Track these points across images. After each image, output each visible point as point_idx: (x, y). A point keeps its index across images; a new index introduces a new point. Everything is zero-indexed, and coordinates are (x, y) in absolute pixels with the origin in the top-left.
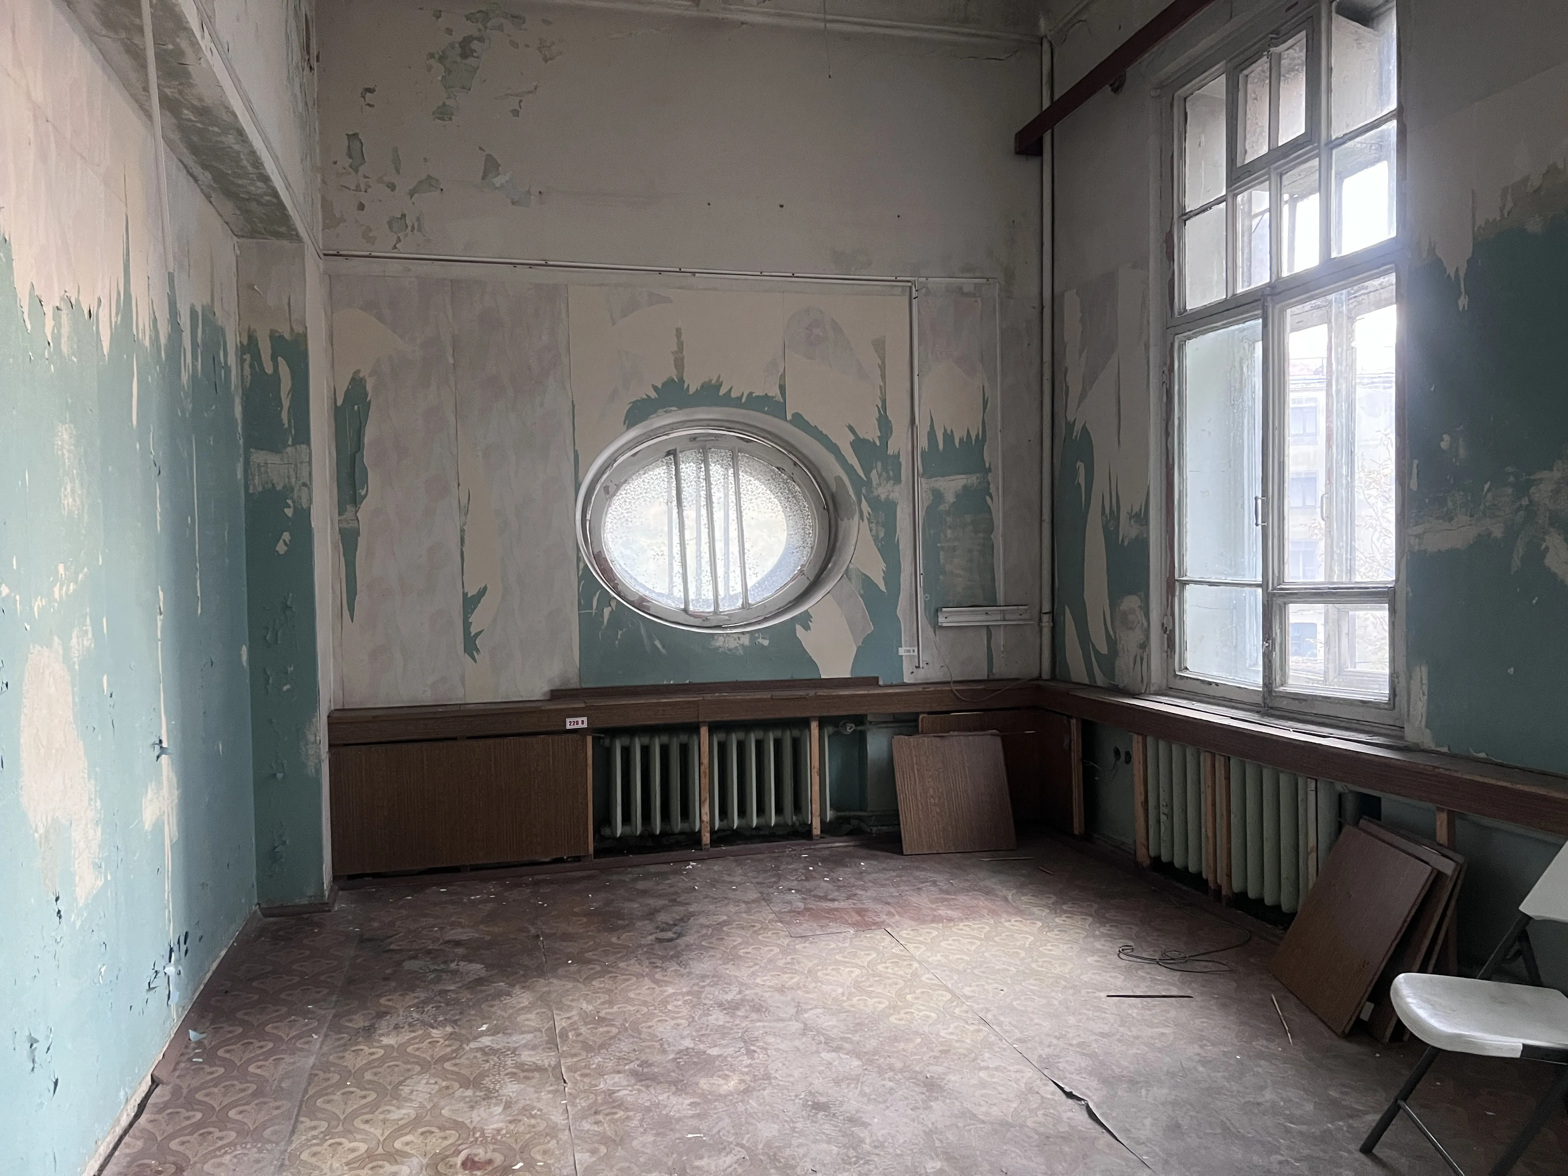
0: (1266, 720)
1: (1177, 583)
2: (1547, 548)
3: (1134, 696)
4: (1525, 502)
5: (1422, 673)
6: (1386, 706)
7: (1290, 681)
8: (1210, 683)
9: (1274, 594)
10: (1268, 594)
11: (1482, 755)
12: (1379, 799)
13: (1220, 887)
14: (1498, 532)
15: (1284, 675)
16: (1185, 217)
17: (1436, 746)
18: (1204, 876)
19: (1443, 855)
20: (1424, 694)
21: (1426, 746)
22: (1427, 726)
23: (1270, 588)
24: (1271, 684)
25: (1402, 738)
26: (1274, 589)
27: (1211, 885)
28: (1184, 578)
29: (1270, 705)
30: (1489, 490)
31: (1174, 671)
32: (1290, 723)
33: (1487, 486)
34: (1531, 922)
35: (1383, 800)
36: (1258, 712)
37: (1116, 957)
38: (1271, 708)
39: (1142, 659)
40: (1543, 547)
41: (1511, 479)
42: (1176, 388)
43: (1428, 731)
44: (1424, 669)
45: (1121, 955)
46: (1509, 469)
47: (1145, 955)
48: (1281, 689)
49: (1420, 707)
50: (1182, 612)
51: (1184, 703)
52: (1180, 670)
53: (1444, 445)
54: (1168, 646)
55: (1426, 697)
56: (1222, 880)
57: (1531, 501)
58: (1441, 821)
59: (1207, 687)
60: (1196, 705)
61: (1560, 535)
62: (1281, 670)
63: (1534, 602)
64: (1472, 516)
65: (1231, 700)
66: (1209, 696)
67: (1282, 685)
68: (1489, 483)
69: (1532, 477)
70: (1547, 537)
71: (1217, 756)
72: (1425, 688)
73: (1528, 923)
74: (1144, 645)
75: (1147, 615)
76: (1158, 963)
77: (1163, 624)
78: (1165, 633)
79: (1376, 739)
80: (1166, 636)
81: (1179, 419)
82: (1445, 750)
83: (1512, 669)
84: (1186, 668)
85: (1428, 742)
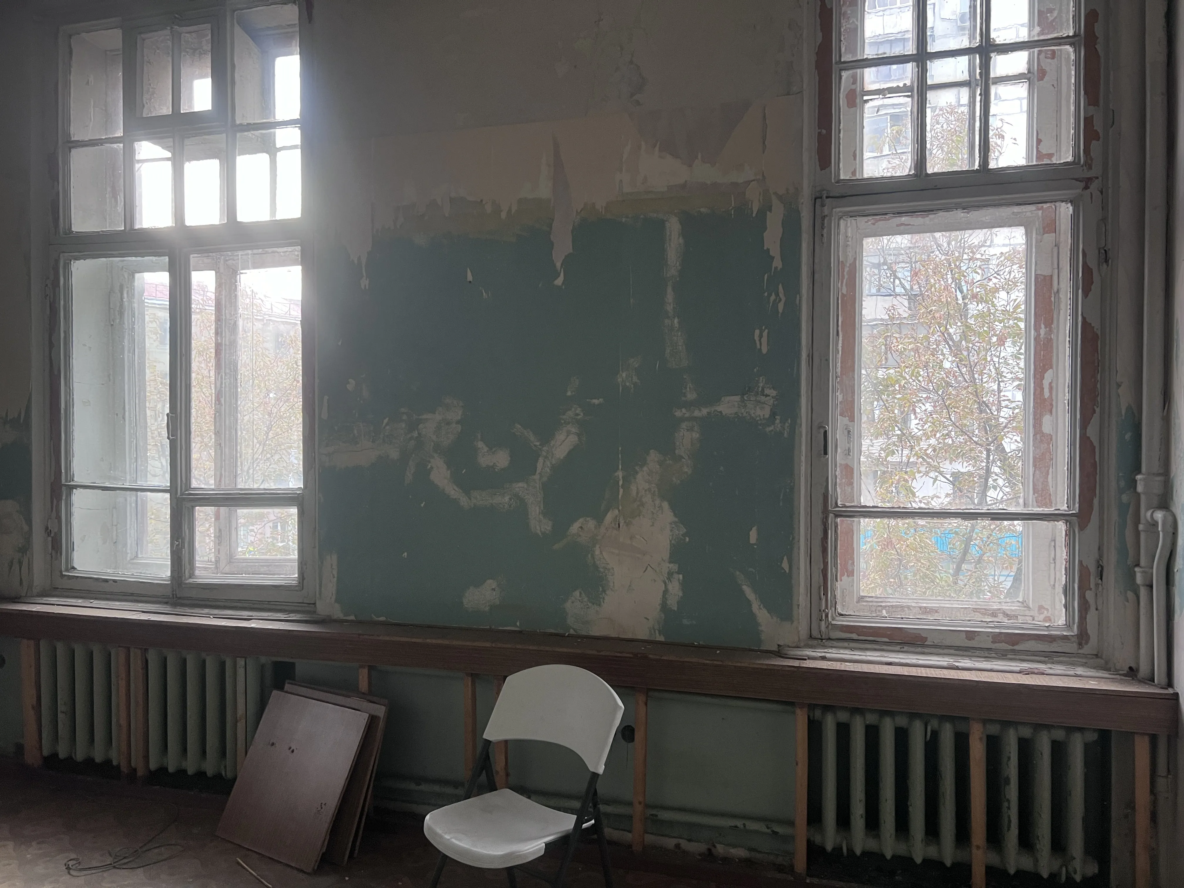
0: (178, 610)
1: (64, 488)
2: (432, 468)
3: (16, 599)
4: (415, 434)
5: (332, 560)
6: (297, 588)
7: (197, 573)
8: (106, 581)
9: (184, 499)
10: (177, 499)
11: (382, 619)
12: (293, 664)
13: (135, 770)
14: (394, 454)
15: (192, 568)
16: (70, 145)
17: (345, 616)
18: (115, 763)
19: (371, 702)
20: (334, 577)
21: (335, 617)
22: (337, 601)
23: (179, 494)
24: (181, 577)
25: (315, 612)
26: (182, 494)
27: (124, 769)
28: (72, 483)
29: (178, 596)
30: (387, 424)
31: (61, 572)
32: (206, 611)
33: (386, 421)
34: (491, 744)
35: (297, 664)
36: (166, 603)
37: (69, 876)
38: (180, 598)
39: (20, 563)
40: (429, 466)
41: (405, 417)
42: (62, 303)
43: (337, 605)
44: (335, 557)
45: (72, 872)
46: (403, 410)
47: (95, 864)
48: (191, 581)
49: (330, 588)
50: (69, 514)
51: (80, 602)
52: (67, 570)
53: (350, 387)
54: (53, 548)
55: (335, 579)
56: (137, 762)
57: (419, 434)
58: (363, 676)
59: (103, 584)
60: (96, 603)
61: (441, 458)
62: (190, 564)
63: (422, 505)
64: (373, 442)
65: (132, 594)
66: (105, 593)
67: (190, 577)
68: (387, 419)
69: (420, 417)
70: (432, 460)
71: (132, 650)
72: (335, 572)
73: (489, 745)
74: (25, 549)
75: (29, 521)
76: (114, 867)
77: (47, 528)
78: (49, 536)
79: (293, 617)
80: (50, 539)
81: (65, 332)
82: (352, 618)
83: (406, 554)
84: (74, 568)
85: (337, 613)
